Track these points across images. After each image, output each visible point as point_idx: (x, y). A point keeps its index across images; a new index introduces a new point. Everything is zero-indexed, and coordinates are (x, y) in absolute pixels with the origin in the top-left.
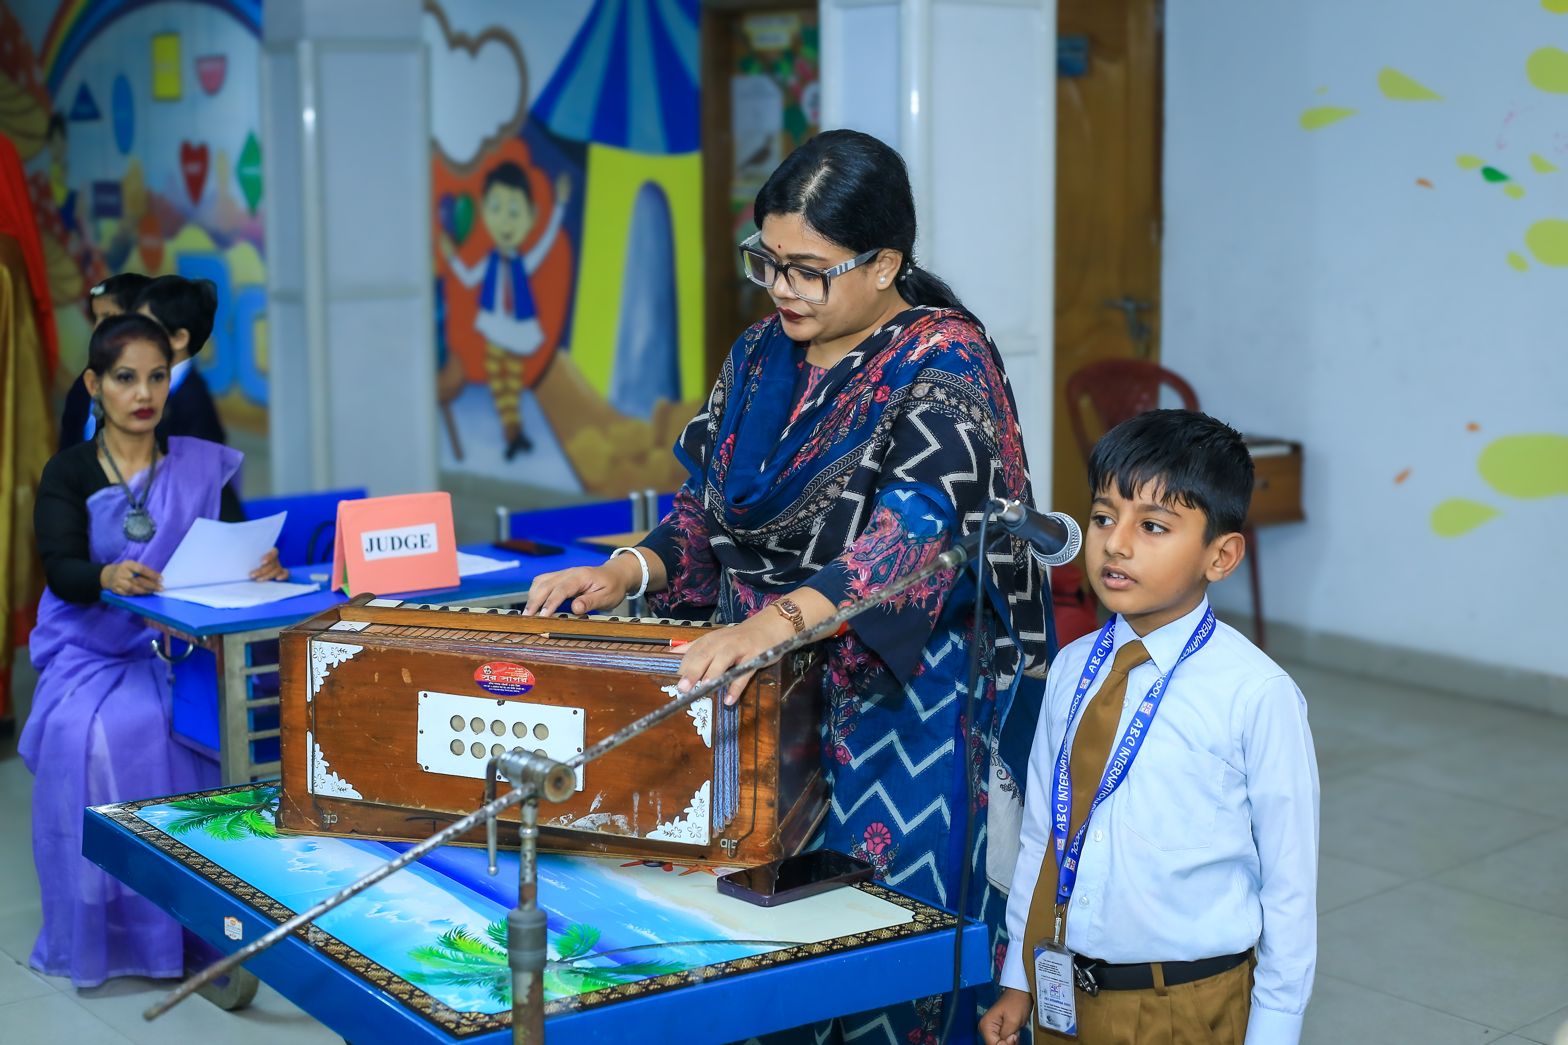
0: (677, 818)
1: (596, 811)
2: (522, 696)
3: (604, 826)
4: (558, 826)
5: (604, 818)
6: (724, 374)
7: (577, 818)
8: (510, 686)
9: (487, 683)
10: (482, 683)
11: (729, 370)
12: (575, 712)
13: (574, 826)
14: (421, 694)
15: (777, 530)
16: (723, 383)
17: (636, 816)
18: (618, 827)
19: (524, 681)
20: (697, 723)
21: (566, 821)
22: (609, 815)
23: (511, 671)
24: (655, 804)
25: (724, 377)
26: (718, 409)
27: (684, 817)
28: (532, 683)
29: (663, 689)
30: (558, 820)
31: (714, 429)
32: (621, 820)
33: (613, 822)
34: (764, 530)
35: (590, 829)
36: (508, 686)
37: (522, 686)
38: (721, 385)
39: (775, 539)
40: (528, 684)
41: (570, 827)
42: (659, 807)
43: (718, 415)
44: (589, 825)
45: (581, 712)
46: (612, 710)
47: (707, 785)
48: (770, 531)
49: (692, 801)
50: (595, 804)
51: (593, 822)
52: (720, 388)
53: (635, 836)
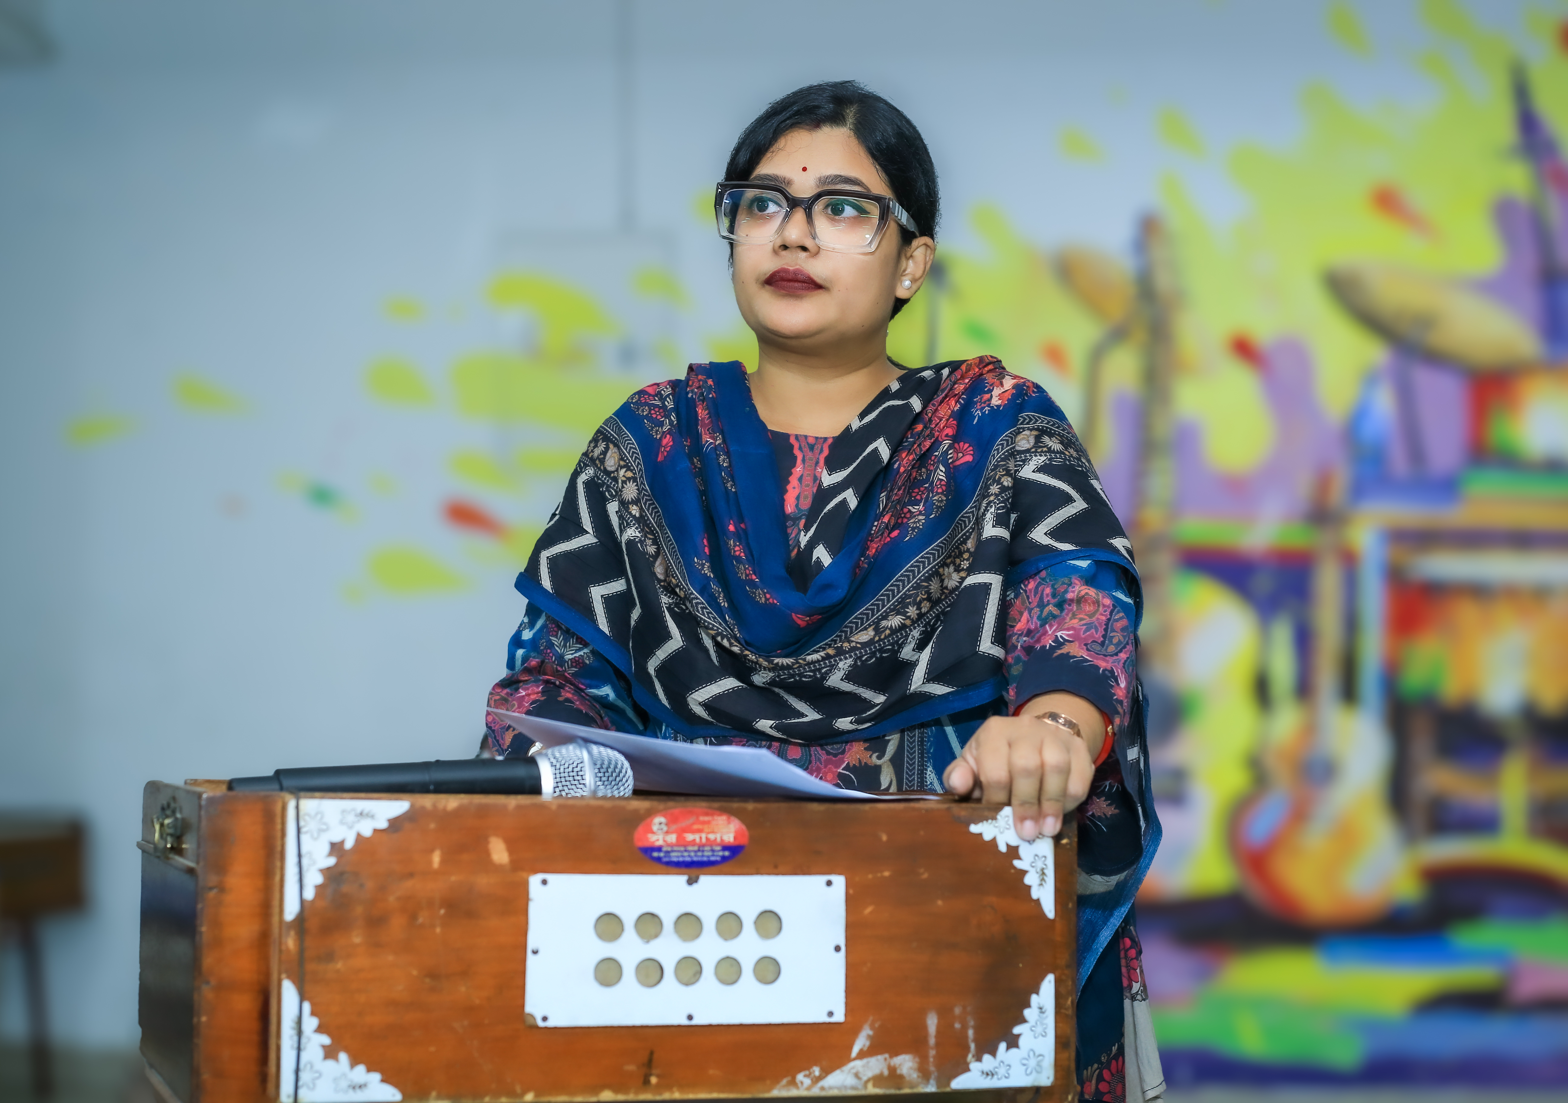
0: (1003, 1046)
1: (862, 1055)
2: (724, 867)
3: (878, 1080)
4: (793, 1093)
5: (876, 1065)
6: (628, 458)
7: (827, 1071)
8: (703, 851)
9: (659, 849)
10: (648, 850)
11: (633, 452)
12: (829, 883)
13: (822, 1088)
14: (535, 881)
15: (853, 649)
16: (631, 471)
17: (932, 1053)
18: (901, 1077)
19: (729, 838)
20: (1031, 879)
21: (807, 1082)
22: (885, 1059)
23: (704, 823)
24: (965, 1028)
25: (630, 462)
26: (635, 507)
27: (1013, 1042)
28: (744, 841)
29: (974, 829)
30: (793, 1083)
31: (639, 535)
32: (906, 1064)
33: (892, 1070)
34: (831, 651)
35: (853, 1088)
36: (699, 850)
37: (725, 848)
38: (629, 474)
39: (846, 666)
40: (737, 843)
41: (815, 1092)
42: (971, 1033)
43: (637, 515)
44: (850, 1081)
45: (839, 881)
46: (887, 874)
47: (1050, 982)
48: (840, 652)
49: (1027, 1013)
50: (861, 1043)
51: (857, 1076)
52: (629, 479)
53: (931, 1088)
